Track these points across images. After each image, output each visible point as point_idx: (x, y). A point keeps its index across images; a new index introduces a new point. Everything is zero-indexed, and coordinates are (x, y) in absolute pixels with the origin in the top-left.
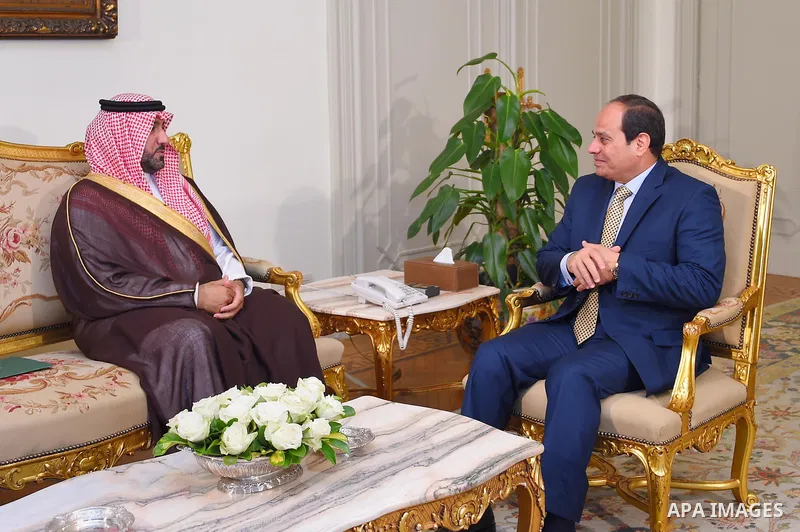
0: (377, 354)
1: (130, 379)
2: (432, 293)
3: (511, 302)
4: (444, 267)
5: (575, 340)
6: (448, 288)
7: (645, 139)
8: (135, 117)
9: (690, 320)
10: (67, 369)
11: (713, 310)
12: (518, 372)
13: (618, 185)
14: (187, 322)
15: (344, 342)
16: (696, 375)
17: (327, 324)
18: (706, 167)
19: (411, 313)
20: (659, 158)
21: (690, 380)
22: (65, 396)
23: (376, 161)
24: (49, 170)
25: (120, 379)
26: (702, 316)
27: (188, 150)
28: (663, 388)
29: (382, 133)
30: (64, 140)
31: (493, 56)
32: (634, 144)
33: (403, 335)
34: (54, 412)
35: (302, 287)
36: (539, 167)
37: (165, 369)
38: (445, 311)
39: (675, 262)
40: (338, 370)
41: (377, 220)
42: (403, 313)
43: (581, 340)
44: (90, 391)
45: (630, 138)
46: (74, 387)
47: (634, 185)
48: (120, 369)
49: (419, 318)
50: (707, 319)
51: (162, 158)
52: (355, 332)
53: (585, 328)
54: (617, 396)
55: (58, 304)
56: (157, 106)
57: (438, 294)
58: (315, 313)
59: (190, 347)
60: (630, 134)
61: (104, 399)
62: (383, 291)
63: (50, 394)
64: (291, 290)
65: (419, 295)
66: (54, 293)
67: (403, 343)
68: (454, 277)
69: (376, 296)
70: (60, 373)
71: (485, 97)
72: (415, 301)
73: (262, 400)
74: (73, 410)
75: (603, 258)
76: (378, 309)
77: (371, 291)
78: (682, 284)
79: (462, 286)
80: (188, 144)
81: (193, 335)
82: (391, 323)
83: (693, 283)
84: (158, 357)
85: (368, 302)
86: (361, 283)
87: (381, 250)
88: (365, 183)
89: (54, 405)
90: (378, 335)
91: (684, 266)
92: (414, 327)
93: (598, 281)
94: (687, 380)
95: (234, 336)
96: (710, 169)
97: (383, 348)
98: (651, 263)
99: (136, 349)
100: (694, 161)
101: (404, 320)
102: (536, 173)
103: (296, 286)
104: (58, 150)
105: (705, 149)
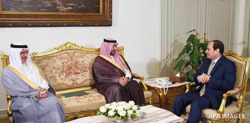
0: (159, 95)
1: (103, 97)
2: (174, 83)
3: (187, 86)
4: (177, 77)
5: (200, 96)
6: (178, 82)
7: (218, 50)
8: (110, 43)
9: (225, 93)
10: (91, 94)
11: (232, 91)
12: (185, 102)
13: (212, 61)
14: (116, 86)
15: (152, 92)
16: (226, 107)
17: (150, 88)
18: (234, 57)
19: (167, 87)
20: (223, 55)
21: (224, 107)
22: (89, 100)
23: (170, 53)
24: (93, 54)
25: (101, 97)
26: (228, 92)
27: (123, 50)
28: (217, 108)
29: (171, 47)
30: (97, 48)
31: (194, 30)
32: (216, 51)
33: (165, 92)
34: (86, 103)
35: (144, 80)
36: (203, 56)
37: (110, 95)
38: (176, 87)
39: (223, 79)
40: (150, 98)
41: (169, 66)
42: (166, 87)
43: (201, 96)
44: (94, 99)
45: (215, 50)
46: (91, 98)
47: (216, 61)
48: (102, 95)
49: (169, 88)
50: (229, 93)
51: (115, 53)
52: (155, 90)
53: (202, 93)
54: (206, 109)
55: (94, 81)
56: (115, 42)
57: (175, 83)
58: (147, 86)
59: (116, 91)
60: (215, 49)
61: (97, 101)
62: (162, 82)
63: (86, 100)
64: (142, 81)
65: (170, 83)
66: (93, 79)
67: (165, 94)
68: (179, 80)
69: (160, 83)
70: (90, 95)
71: (192, 39)
72: (168, 84)
73: (119, 105)
74: (90, 103)
75: (206, 78)
76: (160, 86)
77: (160, 82)
78: (224, 84)
79: (181, 82)
80: (123, 49)
81: (116, 89)
82: (163, 89)
83: (227, 84)
84: (109, 93)
85: (159, 84)
86: (157, 80)
87: (170, 72)
88: (167, 58)
89: (87, 102)
90: (160, 92)
91: (225, 81)
92: (168, 90)
93: (205, 82)
94: (223, 107)
95: (126, 90)
96: (236, 58)
97: (161, 94)
98: (217, 80)
99: (106, 91)
100: (232, 56)
101: (166, 89)
102: (202, 57)
103: (143, 80)
104: (96, 49)
105: (235, 53)
